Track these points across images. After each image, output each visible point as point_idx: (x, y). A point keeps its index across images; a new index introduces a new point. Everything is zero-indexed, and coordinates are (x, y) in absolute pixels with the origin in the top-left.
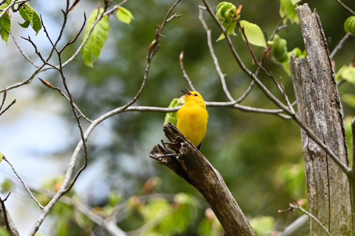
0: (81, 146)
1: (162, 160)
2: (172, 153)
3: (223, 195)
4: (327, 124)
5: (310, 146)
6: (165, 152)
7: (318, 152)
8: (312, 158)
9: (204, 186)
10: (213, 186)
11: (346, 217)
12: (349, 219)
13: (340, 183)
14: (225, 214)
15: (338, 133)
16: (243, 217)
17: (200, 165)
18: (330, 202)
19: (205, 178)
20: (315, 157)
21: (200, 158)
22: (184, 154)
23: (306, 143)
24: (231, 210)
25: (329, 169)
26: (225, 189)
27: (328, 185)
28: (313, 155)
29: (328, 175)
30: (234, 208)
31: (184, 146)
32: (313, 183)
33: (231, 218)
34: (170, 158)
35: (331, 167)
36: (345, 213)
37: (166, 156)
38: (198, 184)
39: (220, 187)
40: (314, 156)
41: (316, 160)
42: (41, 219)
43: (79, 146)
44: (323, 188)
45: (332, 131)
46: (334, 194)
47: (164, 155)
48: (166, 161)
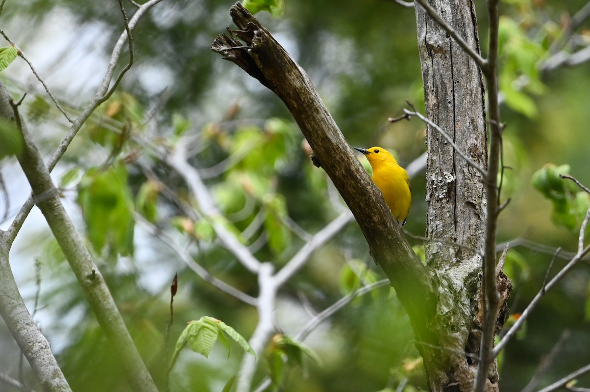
0: (125, 38)
1: (228, 54)
2: (242, 45)
3: (310, 101)
4: (451, 8)
5: (429, 38)
6: (232, 44)
7: (439, 46)
8: (431, 55)
9: (285, 90)
10: (297, 90)
11: (477, 133)
12: (480, 136)
13: (469, 88)
14: (314, 128)
15: (467, 21)
16: (338, 132)
17: (279, 61)
18: (456, 113)
19: (286, 78)
20: (435, 53)
21: (279, 52)
22: (257, 46)
23: (423, 35)
24: (322, 123)
25: (455, 69)
26: (313, 94)
27: (453, 91)
28: (433, 51)
29: (452, 78)
30: (325, 119)
31: (258, 35)
32: (432, 89)
33: (322, 133)
34: (239, 52)
35: (457, 66)
36: (475, 128)
37: (234, 49)
38: (276, 87)
39: (307, 91)
40: (434, 51)
41: (436, 57)
42: (70, 136)
43: (123, 39)
44: (446, 94)
45: (458, 18)
46: (460, 103)
47: (231, 48)
48: (233, 56)
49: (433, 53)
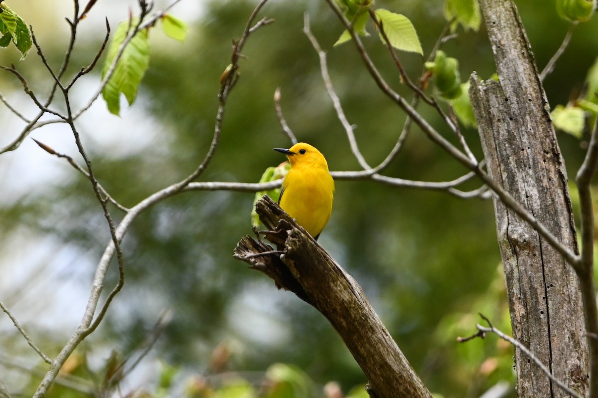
0: (112, 251)
1: (255, 262)
2: (273, 249)
3: (363, 318)
4: (539, 191)
5: (511, 231)
6: (259, 249)
7: (525, 241)
8: (515, 253)
9: (330, 304)
10: (346, 305)
11: (580, 351)
12: (584, 355)
13: (567, 293)
14: (369, 352)
15: (559, 207)
16: (401, 356)
17: (321, 268)
18: (551, 326)
19: (331, 289)
20: (520, 250)
21: (320, 256)
22: (292, 249)
23: (504, 227)
24: (380, 345)
25: (546, 269)
26: (366, 308)
27: (546, 298)
28: (517, 247)
29: (544, 281)
30: (383, 340)
31: (292, 236)
32: (519, 296)
33: (380, 358)
34: (269, 259)
35: (549, 265)
36: (577, 344)
37: (263, 256)
38: (319, 301)
39: (358, 305)
40: (520, 247)
41: (522, 255)
43: (108, 253)
44: (537, 302)
45: (548, 204)
46: (556, 313)
47: (258, 254)
48: (262, 264)
49: (518, 250)
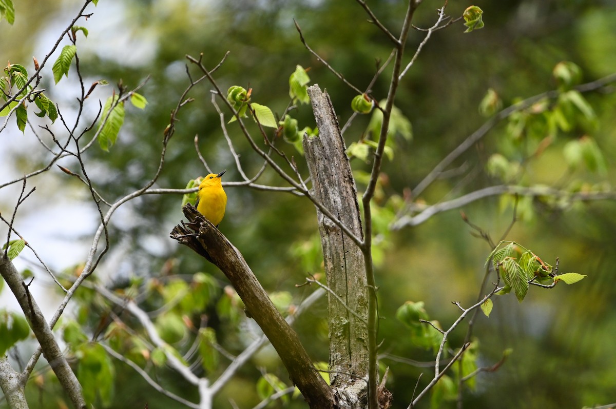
0: (102, 229)
1: (182, 240)
2: (192, 233)
3: (243, 271)
4: (341, 199)
5: (326, 221)
6: (185, 232)
7: (333, 227)
8: (327, 233)
9: (224, 264)
10: (233, 264)
11: (363, 288)
12: (365, 290)
13: (356, 256)
14: (246, 290)
15: (352, 208)
16: (263, 292)
17: (219, 243)
18: (347, 274)
19: (225, 255)
20: (331, 232)
21: (219, 237)
22: (203, 233)
23: (322, 219)
24: (252, 286)
26: (244, 265)
27: (345, 258)
28: (329, 230)
29: (344, 249)
30: (254, 283)
31: (203, 226)
32: (330, 257)
33: (252, 293)
34: (190, 238)
35: (347, 242)
36: (362, 284)
37: (187, 236)
38: (218, 262)
39: (240, 264)
41: (332, 234)
42: (65, 302)
43: (100, 230)
44: (340, 261)
45: (346, 206)
46: (350, 267)
47: (184, 235)
48: (186, 241)
49: (329, 232)
